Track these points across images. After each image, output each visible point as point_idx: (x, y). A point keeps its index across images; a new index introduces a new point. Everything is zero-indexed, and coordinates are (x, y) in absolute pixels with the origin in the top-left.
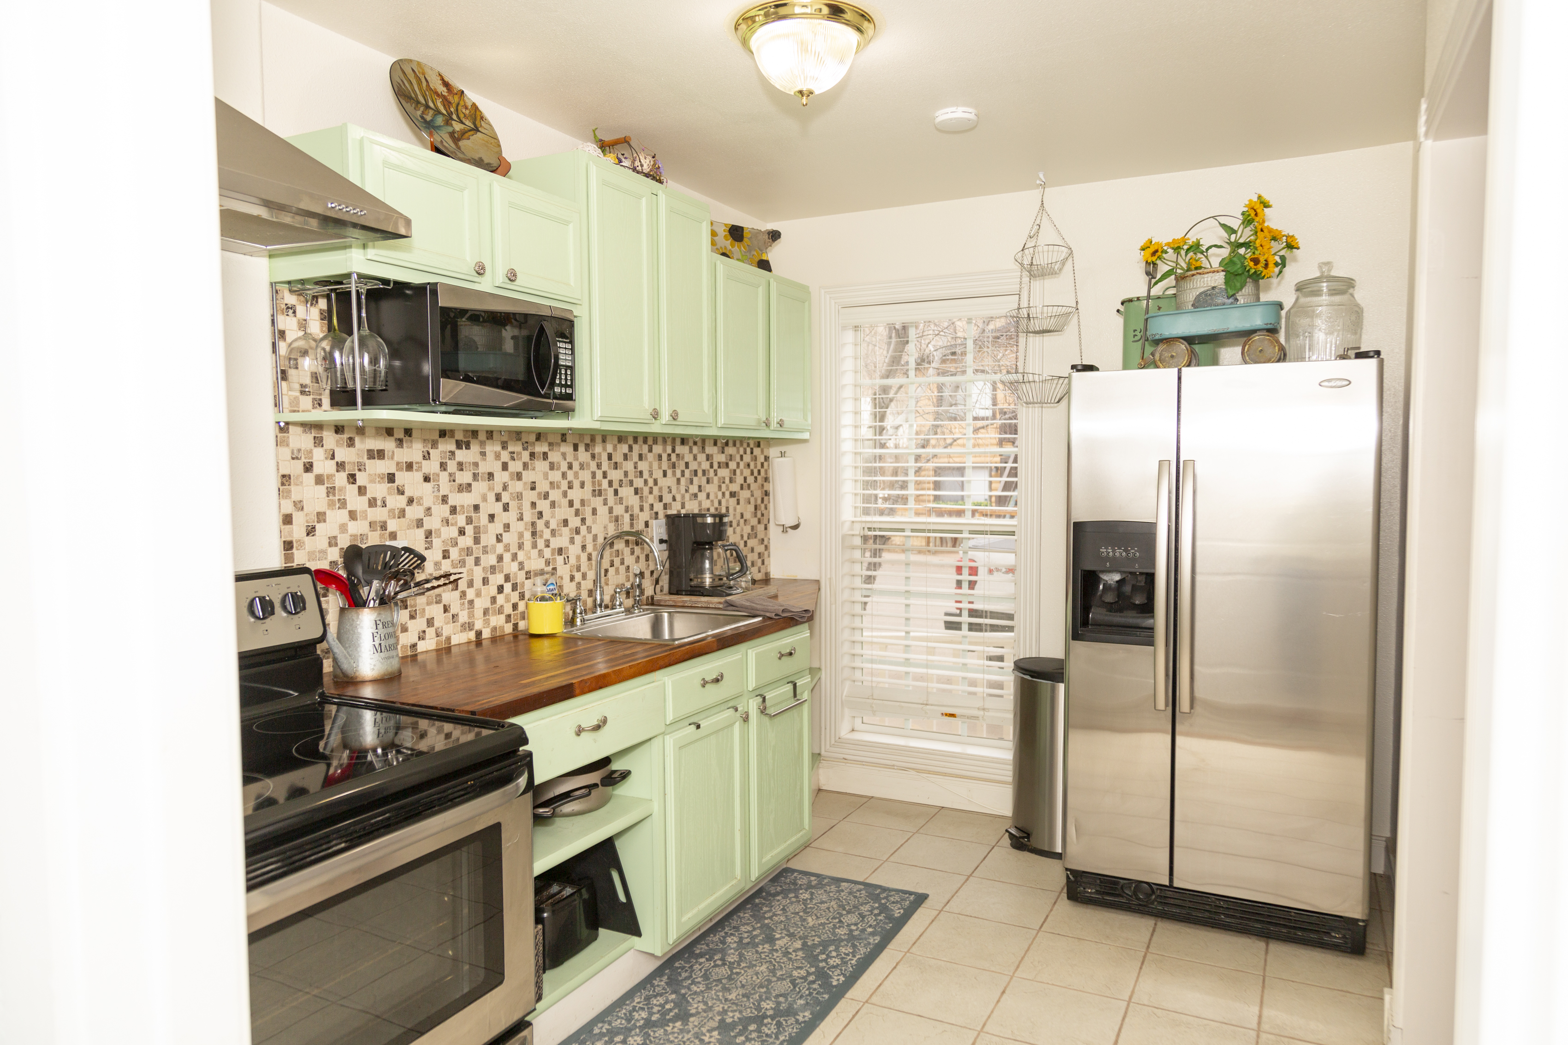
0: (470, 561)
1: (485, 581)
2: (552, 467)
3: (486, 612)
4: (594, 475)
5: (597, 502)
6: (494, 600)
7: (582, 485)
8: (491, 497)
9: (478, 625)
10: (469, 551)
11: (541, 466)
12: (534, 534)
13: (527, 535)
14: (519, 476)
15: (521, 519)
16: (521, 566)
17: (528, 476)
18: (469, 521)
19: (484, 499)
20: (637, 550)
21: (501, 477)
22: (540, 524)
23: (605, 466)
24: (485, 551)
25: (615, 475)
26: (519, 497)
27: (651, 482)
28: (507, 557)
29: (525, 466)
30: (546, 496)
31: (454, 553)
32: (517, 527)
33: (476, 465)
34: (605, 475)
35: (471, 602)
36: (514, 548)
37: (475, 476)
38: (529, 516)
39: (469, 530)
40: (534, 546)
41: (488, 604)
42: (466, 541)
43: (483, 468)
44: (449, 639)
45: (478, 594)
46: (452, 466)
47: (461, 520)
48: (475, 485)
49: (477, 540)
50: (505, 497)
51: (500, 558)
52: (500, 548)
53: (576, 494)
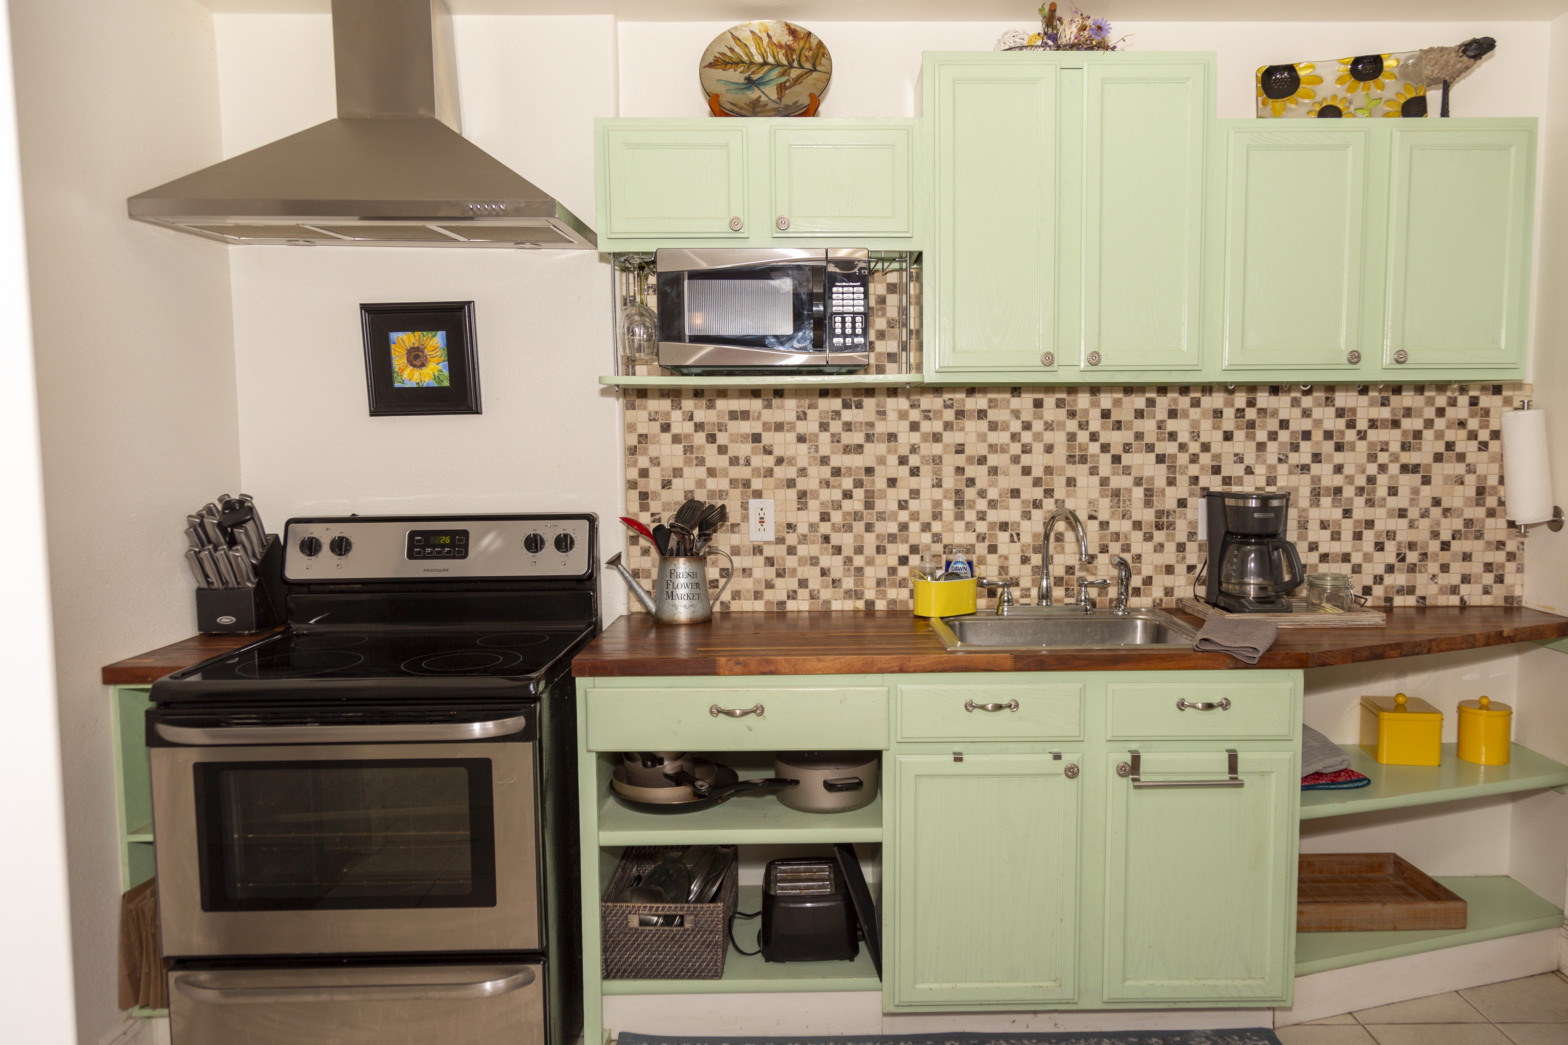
0: (859, 526)
1: (880, 550)
2: (993, 426)
3: (880, 582)
4: (1072, 437)
5: (1080, 471)
6: (892, 571)
7: (1049, 449)
8: (893, 460)
9: (870, 594)
10: (857, 516)
11: (973, 426)
12: (959, 503)
13: (948, 505)
14: (937, 438)
15: (938, 484)
16: (937, 538)
17: (951, 438)
18: (858, 484)
19: (882, 461)
20: (1159, 536)
21: (907, 438)
22: (970, 494)
23: (1095, 424)
24: (881, 516)
25: (1116, 439)
26: (937, 460)
27: (1194, 448)
28: (914, 527)
29: (948, 426)
30: (982, 460)
31: (837, 517)
32: (929, 494)
33: (871, 425)
34: (1094, 437)
35: (859, 570)
36: (926, 517)
37: (869, 438)
38: (950, 482)
39: (859, 494)
40: (959, 517)
41: (883, 574)
42: (856, 504)
43: (881, 428)
44: (827, 602)
45: (870, 562)
46: (836, 426)
47: (847, 483)
48: (868, 447)
49: (869, 505)
50: (914, 461)
51: (904, 527)
52: (904, 516)
53: (1037, 461)
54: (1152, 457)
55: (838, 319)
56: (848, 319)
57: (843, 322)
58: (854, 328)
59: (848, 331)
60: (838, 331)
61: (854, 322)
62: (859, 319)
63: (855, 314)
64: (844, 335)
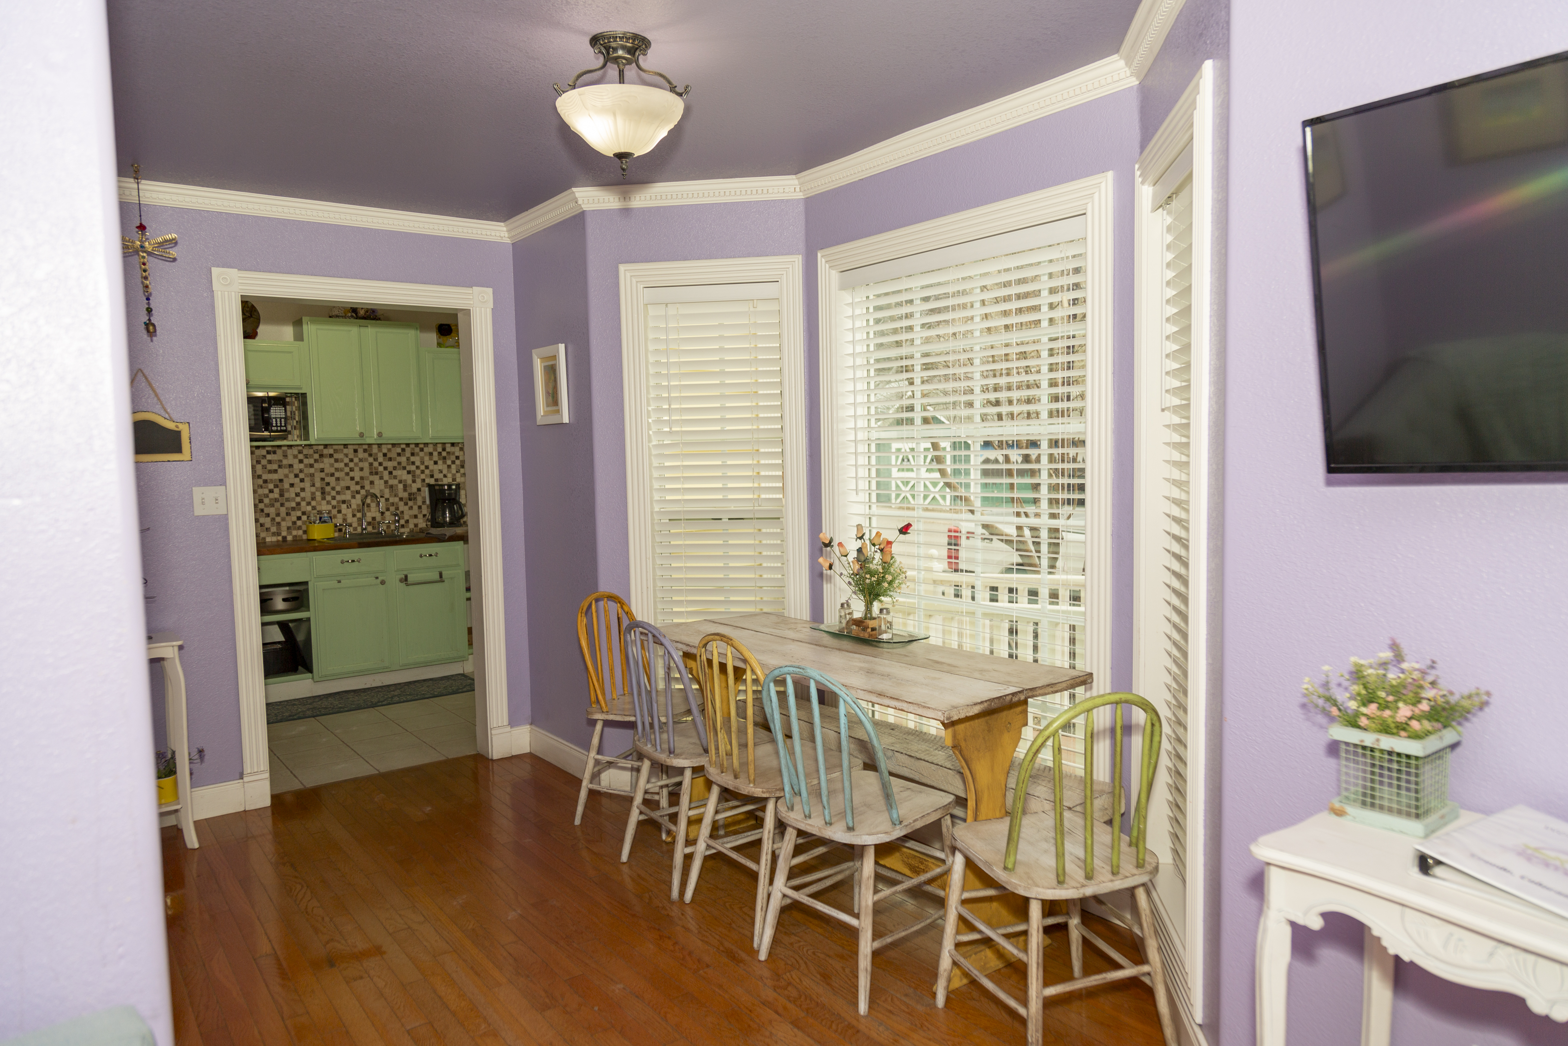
0: (277, 505)
1: (288, 514)
2: (336, 461)
3: (289, 528)
4: (371, 464)
5: (375, 478)
6: (294, 523)
7: (362, 469)
8: (292, 476)
9: (284, 534)
10: (276, 500)
11: (327, 460)
12: (323, 493)
13: (318, 494)
14: (311, 466)
15: (313, 485)
16: (314, 508)
17: (318, 466)
18: (276, 486)
19: (286, 476)
20: (410, 503)
21: (297, 466)
22: (328, 489)
23: (381, 459)
24: (288, 500)
25: (390, 465)
26: (312, 475)
27: (422, 467)
28: (303, 504)
29: (316, 461)
30: (332, 475)
31: (266, 501)
32: (309, 490)
33: (281, 461)
34: (380, 464)
35: (279, 523)
36: (308, 499)
37: (280, 467)
38: (318, 484)
39: (277, 490)
40: (324, 499)
41: (290, 524)
42: (276, 494)
43: (285, 462)
44: (264, 539)
45: (283, 519)
46: (264, 462)
47: (271, 486)
48: (280, 470)
49: (282, 495)
50: (301, 476)
51: (298, 504)
52: (298, 499)
53: (357, 474)
54: (405, 472)
55: (274, 420)
56: (278, 420)
57: (276, 421)
58: (281, 423)
59: (279, 425)
60: (274, 425)
61: (281, 421)
62: (283, 420)
63: (281, 418)
64: (277, 426)
